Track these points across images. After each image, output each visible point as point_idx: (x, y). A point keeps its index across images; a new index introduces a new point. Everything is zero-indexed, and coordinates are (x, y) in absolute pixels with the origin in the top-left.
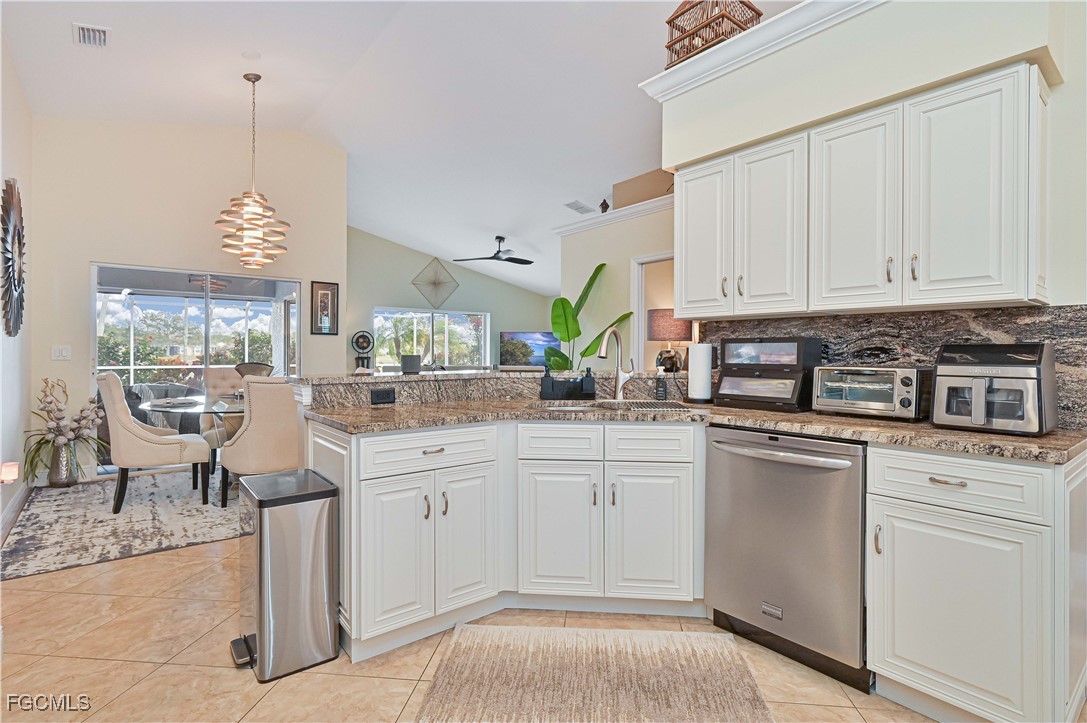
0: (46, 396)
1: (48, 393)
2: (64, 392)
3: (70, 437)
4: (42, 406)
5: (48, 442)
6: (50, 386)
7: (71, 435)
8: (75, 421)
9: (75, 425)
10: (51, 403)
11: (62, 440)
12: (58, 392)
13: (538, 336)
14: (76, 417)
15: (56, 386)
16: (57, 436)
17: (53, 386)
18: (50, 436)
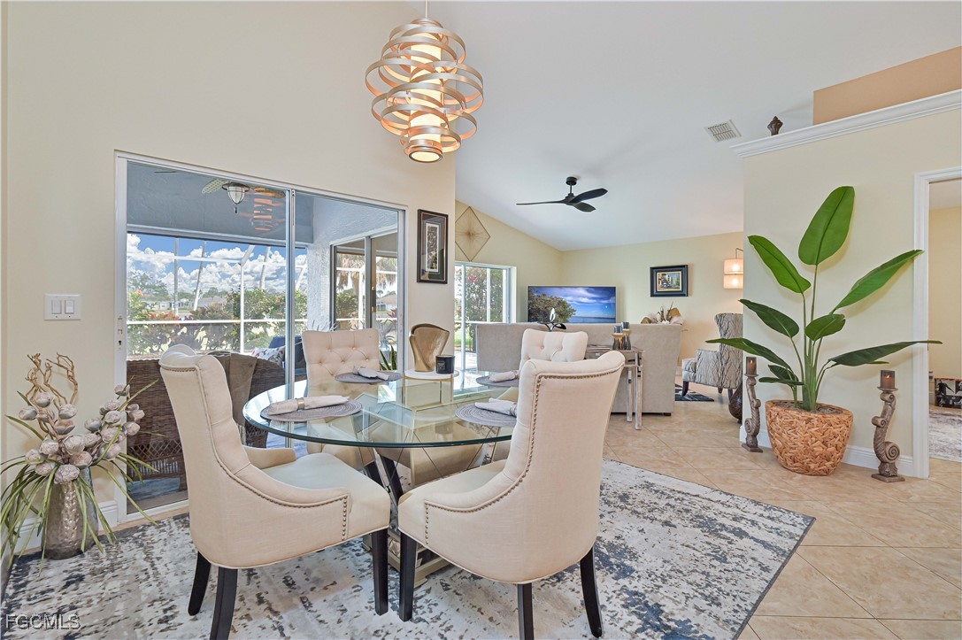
0: (37, 388)
1: (41, 382)
2: (71, 378)
3: (82, 463)
4: (29, 411)
5: (43, 478)
6: (43, 368)
7: (86, 458)
8: (93, 430)
9: (93, 438)
10: (48, 404)
11: (69, 472)
12: (59, 381)
13: (582, 292)
14: (94, 424)
15: (55, 368)
16: (58, 465)
17: (49, 368)
18: (47, 468)
